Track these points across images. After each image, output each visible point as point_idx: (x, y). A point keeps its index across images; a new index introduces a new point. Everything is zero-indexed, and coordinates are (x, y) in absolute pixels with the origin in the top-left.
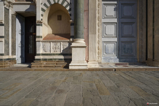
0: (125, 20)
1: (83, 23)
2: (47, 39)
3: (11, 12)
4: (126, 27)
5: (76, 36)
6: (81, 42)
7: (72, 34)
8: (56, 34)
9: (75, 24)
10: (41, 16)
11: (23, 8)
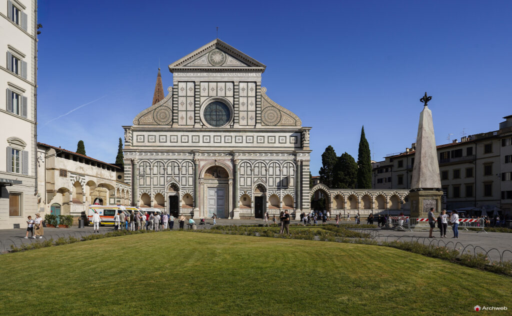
0: (219, 197)
1: (198, 202)
2: (183, 207)
3: (168, 196)
4: (220, 201)
5: (195, 207)
6: (197, 209)
7: (194, 205)
8: (187, 205)
9: (195, 202)
10: (181, 198)
11: (173, 193)
